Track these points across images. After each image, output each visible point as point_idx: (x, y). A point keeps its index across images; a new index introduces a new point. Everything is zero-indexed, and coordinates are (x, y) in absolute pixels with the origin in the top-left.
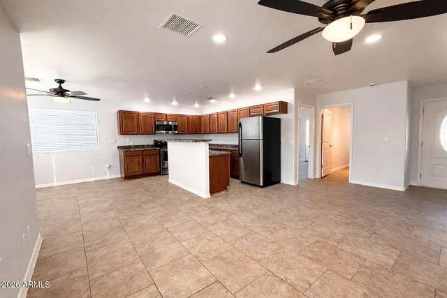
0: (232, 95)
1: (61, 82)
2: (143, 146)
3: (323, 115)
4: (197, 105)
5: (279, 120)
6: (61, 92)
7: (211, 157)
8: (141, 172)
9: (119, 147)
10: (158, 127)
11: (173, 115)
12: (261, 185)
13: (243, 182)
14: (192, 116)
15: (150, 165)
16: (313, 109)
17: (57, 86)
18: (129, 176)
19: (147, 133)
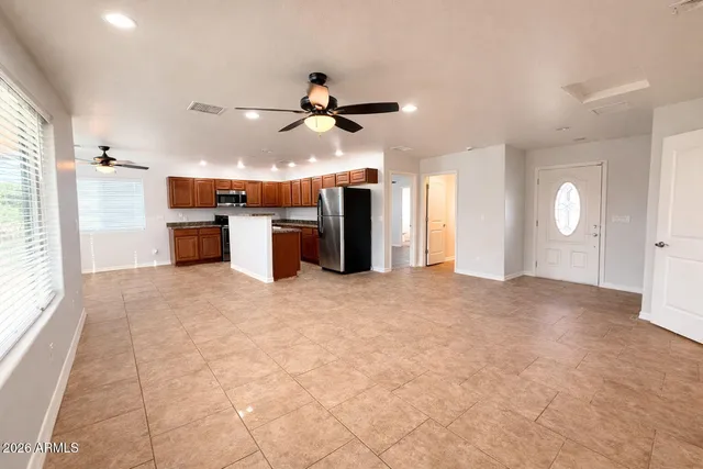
0: (313, 160)
1: (106, 148)
2: (201, 223)
3: (428, 186)
4: (274, 169)
5: (368, 192)
6: (106, 161)
7: (274, 234)
8: (197, 258)
9: (168, 225)
10: (219, 198)
11: (240, 182)
12: (342, 270)
13: (324, 269)
14: (269, 183)
15: (209, 248)
16: (415, 178)
17: (101, 153)
18: (181, 262)
19: (204, 206)
